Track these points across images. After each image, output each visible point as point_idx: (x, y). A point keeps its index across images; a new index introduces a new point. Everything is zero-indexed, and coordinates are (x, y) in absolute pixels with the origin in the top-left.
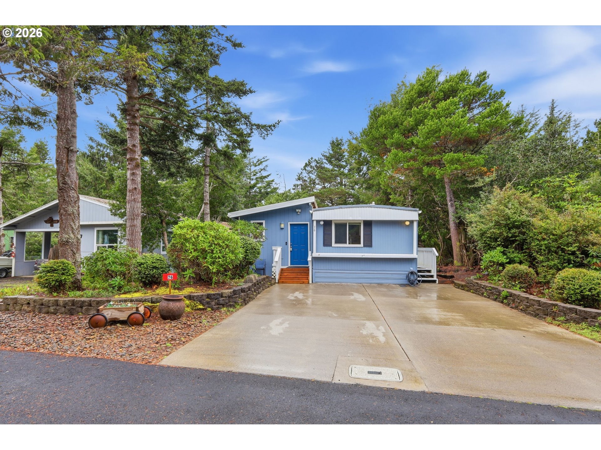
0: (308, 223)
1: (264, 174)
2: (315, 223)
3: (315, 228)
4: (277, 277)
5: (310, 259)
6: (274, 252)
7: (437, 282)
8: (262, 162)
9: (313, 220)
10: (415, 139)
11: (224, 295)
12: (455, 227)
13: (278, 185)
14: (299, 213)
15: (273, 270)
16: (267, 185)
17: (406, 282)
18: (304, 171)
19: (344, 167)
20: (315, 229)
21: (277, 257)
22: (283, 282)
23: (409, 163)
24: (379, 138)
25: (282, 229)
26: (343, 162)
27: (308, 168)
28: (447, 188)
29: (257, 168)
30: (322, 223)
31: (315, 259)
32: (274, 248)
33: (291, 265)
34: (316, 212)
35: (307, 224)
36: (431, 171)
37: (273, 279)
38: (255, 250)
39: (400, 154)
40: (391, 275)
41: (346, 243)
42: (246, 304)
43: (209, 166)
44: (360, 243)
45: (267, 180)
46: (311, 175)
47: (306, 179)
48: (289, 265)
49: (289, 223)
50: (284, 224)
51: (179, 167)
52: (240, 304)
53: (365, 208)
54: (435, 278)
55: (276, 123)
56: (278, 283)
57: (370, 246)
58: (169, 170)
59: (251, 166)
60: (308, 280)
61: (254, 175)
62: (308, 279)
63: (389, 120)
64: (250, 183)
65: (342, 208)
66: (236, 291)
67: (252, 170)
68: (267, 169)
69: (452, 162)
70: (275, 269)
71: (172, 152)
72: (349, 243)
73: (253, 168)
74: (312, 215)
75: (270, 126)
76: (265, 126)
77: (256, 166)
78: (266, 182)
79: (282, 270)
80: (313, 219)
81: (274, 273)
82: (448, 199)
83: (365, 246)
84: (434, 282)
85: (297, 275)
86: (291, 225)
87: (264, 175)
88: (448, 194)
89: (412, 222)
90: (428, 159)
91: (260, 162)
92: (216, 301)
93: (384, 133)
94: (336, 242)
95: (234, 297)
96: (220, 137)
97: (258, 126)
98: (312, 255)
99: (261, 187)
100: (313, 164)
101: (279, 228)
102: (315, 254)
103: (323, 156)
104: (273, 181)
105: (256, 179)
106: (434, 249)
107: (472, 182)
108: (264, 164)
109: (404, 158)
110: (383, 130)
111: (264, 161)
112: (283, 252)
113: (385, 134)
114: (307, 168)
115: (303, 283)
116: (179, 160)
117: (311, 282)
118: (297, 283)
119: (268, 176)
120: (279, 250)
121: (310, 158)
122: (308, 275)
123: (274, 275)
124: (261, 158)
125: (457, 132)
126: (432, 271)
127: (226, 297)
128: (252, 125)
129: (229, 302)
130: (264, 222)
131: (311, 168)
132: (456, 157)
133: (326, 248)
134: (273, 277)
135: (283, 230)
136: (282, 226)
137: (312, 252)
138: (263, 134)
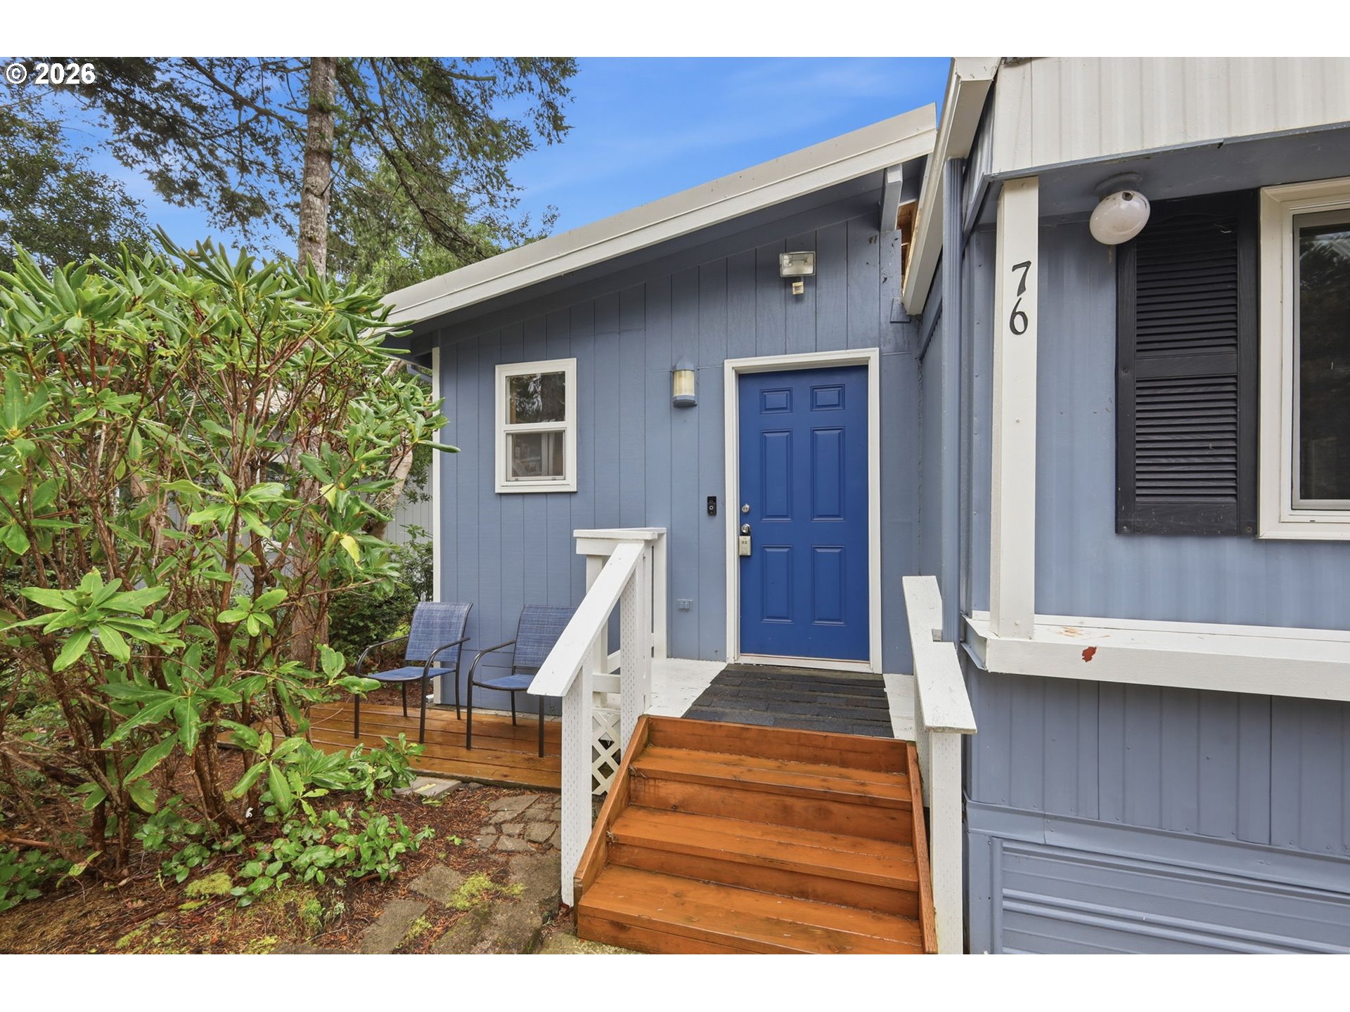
0: (873, 355)
14: (799, 288)
25: (684, 405)
32: (586, 541)
33: (744, 648)
35: (863, 366)
43: (327, 110)
48: (732, 654)
49: (730, 367)
50: (697, 371)
86: (743, 377)
101: (665, 404)
112: (692, 564)
130: (568, 366)
135: (691, 415)
136: (685, 386)
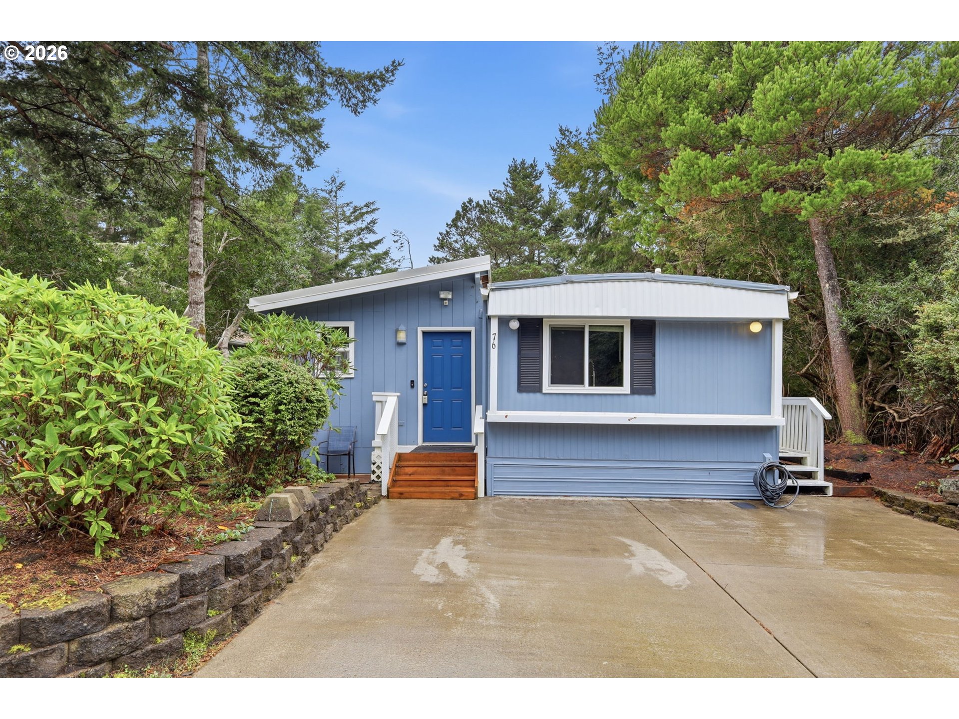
0: (472, 329)
1: (369, 238)
2: (494, 326)
3: (494, 340)
4: (386, 480)
5: (478, 427)
6: (378, 406)
7: (830, 492)
8: (362, 215)
9: (489, 318)
10: (743, 123)
11: (122, 611)
12: (844, 344)
13: (398, 263)
14: (446, 303)
15: (373, 458)
16: (374, 262)
17: (756, 493)
18: (453, 230)
19: (538, 225)
20: (496, 342)
21: (385, 423)
22: (401, 496)
23: (727, 183)
24: (645, 123)
25: (401, 344)
26: (535, 212)
27: (463, 224)
28: (818, 247)
29: (352, 227)
30: (515, 325)
31: (493, 428)
32: (376, 396)
33: (424, 441)
34: (497, 293)
35: (469, 333)
36: (785, 201)
37: (373, 482)
38: (309, 400)
39: (704, 160)
40: (706, 473)
41: (582, 382)
42: (245, 623)
43: (203, 175)
44: (620, 383)
45: (373, 252)
46: (467, 238)
47: (457, 246)
48: (420, 442)
49: (420, 330)
50: (407, 331)
51: (125, 181)
52: (212, 633)
53: (638, 283)
54: (820, 481)
55: (387, 71)
56: (388, 497)
57: (651, 391)
58: (99, 188)
59: (338, 222)
60: (476, 488)
61: (346, 240)
62: (473, 483)
63: (672, 76)
64: (336, 257)
65: (572, 282)
66: (193, 577)
67: (342, 231)
68: (376, 228)
69: (850, 173)
70: (379, 457)
71: (99, 131)
72: (591, 384)
73: (344, 228)
74: (486, 302)
75: (370, 78)
76: (358, 76)
77: (349, 222)
78: (372, 256)
79: (400, 457)
80: (490, 313)
81: (379, 467)
82: (823, 273)
83: (634, 391)
84: (820, 490)
85: (443, 473)
86: (425, 334)
87: (367, 242)
88: (821, 261)
89: (768, 324)
90: (778, 172)
91: (358, 214)
92: (74, 646)
93: (660, 109)
94: (554, 381)
95: (182, 610)
96: (241, 109)
97: (341, 77)
98: (485, 417)
99: (360, 266)
100: (474, 214)
101: (394, 343)
102: (496, 415)
103: (493, 199)
104: (386, 253)
105: (350, 248)
106: (813, 400)
107: (891, 230)
108: (368, 218)
109: (713, 171)
110: (658, 102)
111: (367, 213)
112: (404, 408)
113: (662, 114)
114: (459, 224)
115: (461, 496)
116: (125, 161)
117: (481, 493)
118: (443, 497)
119: (377, 243)
120: (391, 401)
121: (466, 200)
122: (474, 473)
123: (378, 472)
124: (360, 203)
125: (864, 93)
126: (809, 461)
127: (133, 619)
128: (324, 74)
129: (153, 634)
130: (351, 325)
131: (468, 223)
132: (862, 159)
133: (525, 396)
134: (373, 477)
135: (405, 347)
136: (402, 337)
137: (486, 409)
138: (354, 101)
